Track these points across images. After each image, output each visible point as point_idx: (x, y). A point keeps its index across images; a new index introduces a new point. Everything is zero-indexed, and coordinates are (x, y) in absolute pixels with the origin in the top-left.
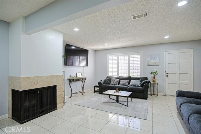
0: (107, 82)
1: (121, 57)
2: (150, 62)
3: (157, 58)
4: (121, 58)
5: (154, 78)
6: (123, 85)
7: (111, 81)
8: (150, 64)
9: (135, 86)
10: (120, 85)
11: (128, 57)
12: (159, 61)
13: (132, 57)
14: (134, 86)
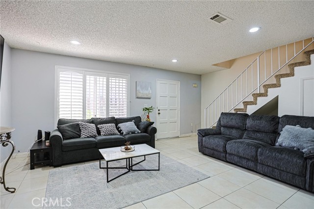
0: (70, 133)
1: (92, 78)
2: (140, 93)
3: (149, 88)
4: (90, 79)
5: (148, 117)
6: (111, 135)
7: (80, 130)
8: (140, 96)
9: (134, 133)
10: (105, 135)
11: (105, 80)
12: (151, 92)
13: (113, 81)
14: (132, 133)
